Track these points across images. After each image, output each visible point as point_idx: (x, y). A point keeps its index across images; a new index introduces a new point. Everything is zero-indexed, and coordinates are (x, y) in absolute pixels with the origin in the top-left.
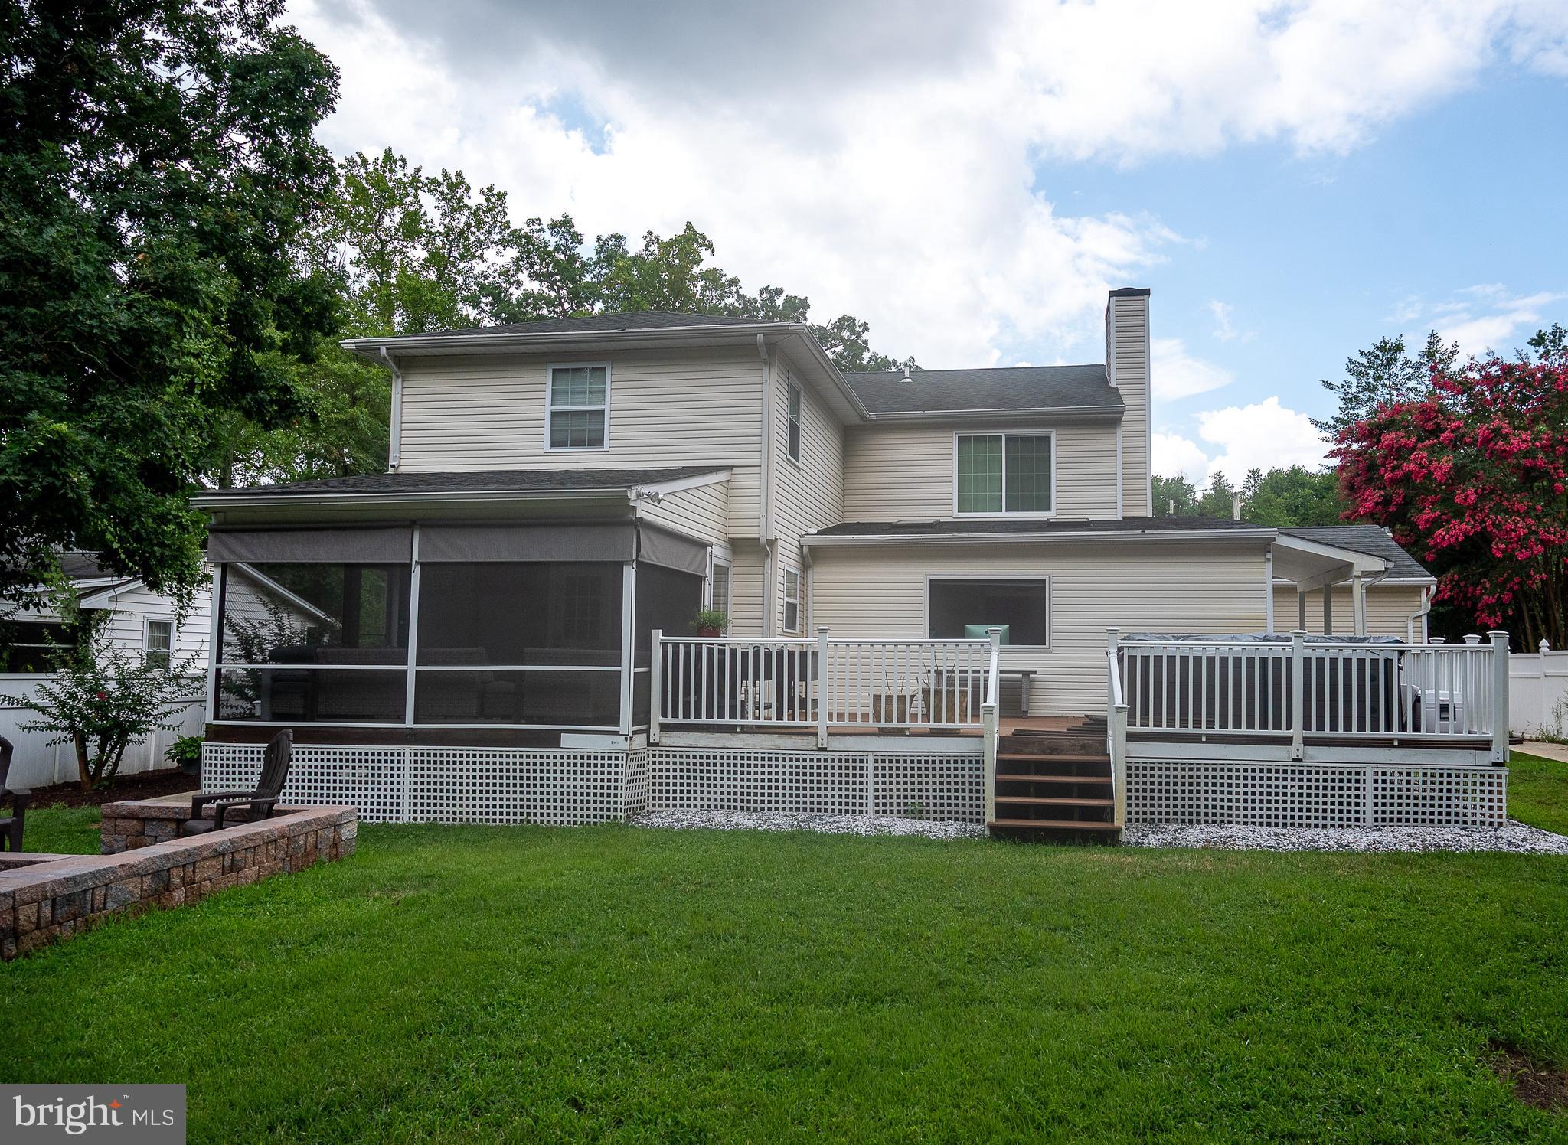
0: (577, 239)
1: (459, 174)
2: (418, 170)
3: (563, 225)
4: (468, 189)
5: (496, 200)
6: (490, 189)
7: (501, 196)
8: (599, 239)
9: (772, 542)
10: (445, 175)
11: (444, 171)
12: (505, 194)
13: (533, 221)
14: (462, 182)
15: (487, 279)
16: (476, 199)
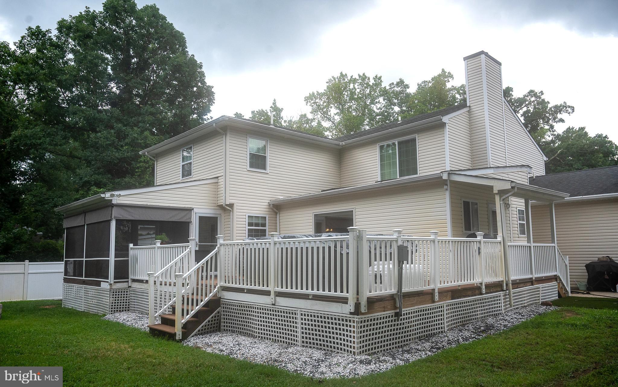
0: (407, 86)
1: (364, 74)
2: (352, 77)
3: (401, 83)
4: (369, 79)
5: (378, 79)
6: (376, 76)
7: (380, 78)
8: (418, 85)
9: (231, 205)
10: (360, 76)
11: (359, 74)
12: (381, 77)
13: (391, 84)
14: (366, 77)
15: (381, 109)
16: (372, 82)
